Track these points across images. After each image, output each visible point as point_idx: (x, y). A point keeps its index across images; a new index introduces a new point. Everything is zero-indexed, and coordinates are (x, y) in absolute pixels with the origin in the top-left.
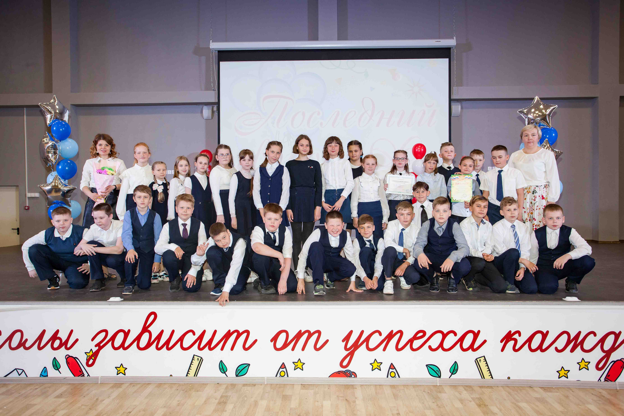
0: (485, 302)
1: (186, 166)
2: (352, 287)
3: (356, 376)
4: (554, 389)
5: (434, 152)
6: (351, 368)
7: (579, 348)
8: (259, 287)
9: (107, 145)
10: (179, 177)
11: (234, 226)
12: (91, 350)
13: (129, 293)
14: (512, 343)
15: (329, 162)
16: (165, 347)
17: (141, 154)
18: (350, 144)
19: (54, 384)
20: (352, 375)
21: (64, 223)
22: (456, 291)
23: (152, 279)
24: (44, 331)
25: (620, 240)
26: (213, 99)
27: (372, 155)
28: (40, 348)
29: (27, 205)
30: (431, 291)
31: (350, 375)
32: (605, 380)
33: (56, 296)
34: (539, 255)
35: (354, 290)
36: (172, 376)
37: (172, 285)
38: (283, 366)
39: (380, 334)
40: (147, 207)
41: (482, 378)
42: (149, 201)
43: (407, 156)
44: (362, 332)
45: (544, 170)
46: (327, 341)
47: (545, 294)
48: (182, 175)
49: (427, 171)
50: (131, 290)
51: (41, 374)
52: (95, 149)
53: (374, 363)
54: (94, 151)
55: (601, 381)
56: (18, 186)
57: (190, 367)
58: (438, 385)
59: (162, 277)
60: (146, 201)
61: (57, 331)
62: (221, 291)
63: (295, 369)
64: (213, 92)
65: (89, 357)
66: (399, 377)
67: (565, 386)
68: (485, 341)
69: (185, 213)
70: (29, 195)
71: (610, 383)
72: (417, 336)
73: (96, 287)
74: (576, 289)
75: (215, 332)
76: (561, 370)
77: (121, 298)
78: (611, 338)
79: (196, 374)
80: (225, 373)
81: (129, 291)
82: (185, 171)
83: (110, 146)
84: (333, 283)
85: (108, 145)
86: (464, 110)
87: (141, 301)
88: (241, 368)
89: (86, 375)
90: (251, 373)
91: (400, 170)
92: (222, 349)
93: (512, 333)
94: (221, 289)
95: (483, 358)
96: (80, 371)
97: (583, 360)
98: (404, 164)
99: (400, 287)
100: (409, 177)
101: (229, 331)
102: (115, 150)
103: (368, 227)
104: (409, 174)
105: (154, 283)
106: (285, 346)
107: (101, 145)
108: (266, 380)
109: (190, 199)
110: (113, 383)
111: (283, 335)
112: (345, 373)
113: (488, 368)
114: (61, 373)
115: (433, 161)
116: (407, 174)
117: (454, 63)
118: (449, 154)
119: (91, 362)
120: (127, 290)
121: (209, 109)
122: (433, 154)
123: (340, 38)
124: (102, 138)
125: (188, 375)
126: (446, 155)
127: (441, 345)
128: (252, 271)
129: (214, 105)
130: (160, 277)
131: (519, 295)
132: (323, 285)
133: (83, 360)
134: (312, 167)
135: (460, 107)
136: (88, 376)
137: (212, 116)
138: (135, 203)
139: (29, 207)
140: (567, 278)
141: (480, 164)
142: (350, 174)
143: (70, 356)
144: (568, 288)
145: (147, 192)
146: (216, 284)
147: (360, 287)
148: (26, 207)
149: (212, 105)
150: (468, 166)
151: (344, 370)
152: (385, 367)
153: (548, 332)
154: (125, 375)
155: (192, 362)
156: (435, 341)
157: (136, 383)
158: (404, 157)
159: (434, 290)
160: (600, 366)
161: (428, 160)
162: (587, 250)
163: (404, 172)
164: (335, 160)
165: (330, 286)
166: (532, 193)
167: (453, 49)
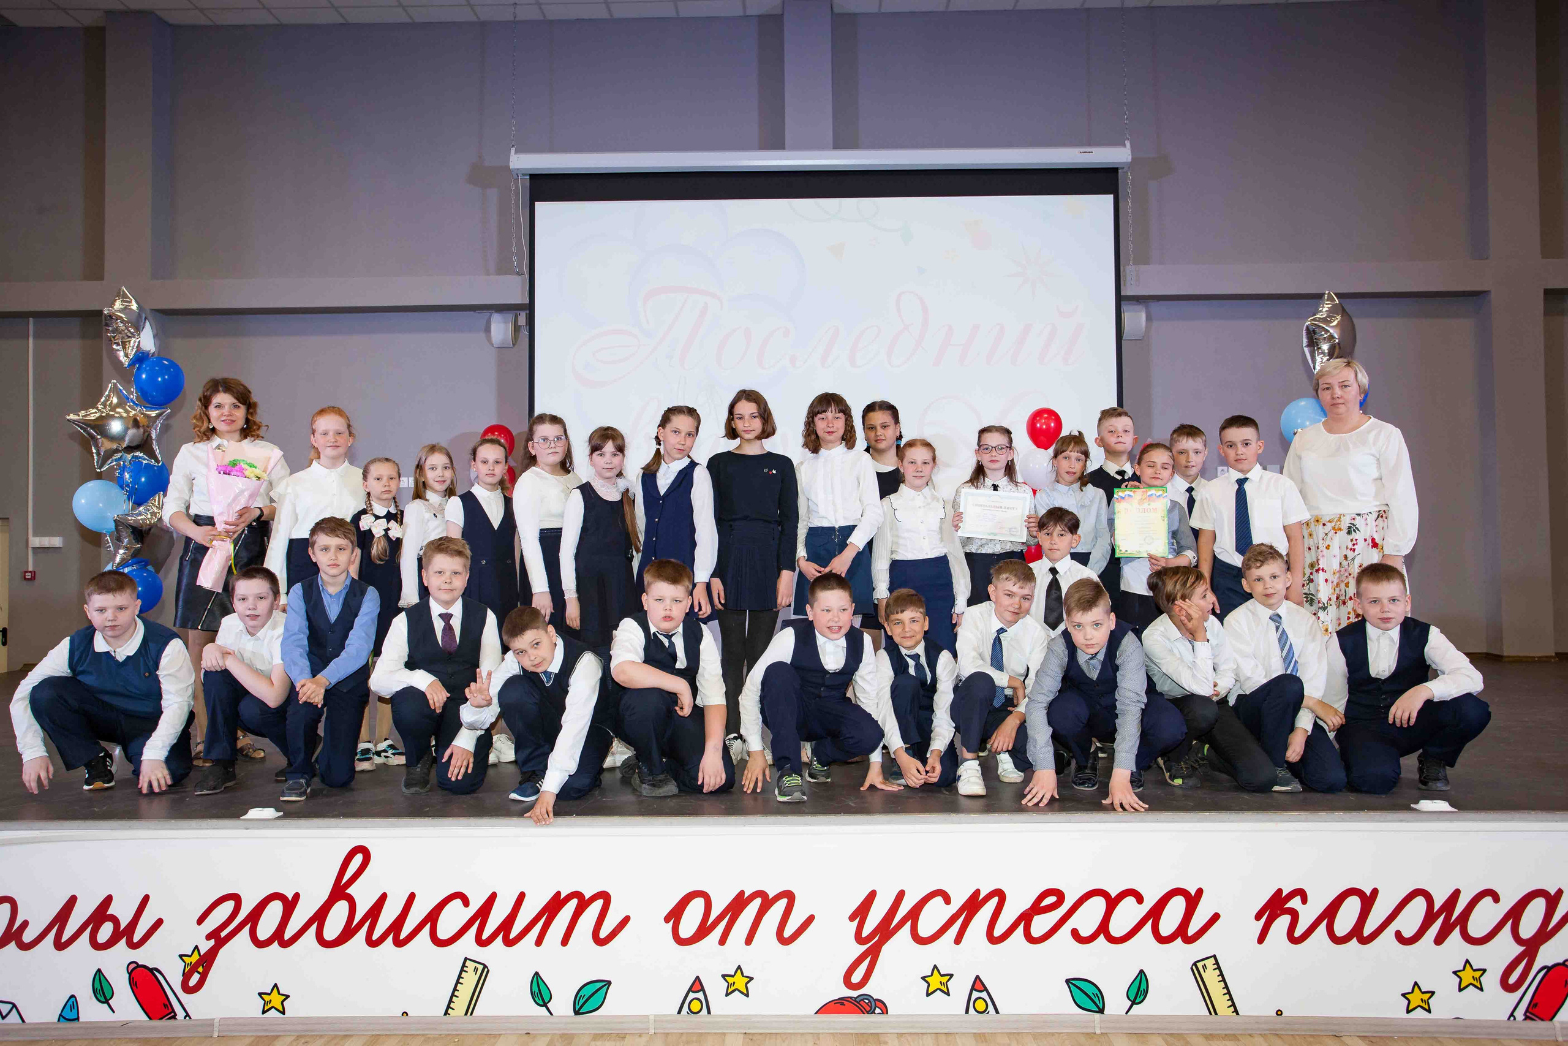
0: (1214, 815)
1: (446, 468)
2: (874, 776)
3: (885, 1010)
4: (1395, 1040)
5: (1079, 432)
6: (872, 989)
7: (1456, 932)
8: (636, 780)
9: (236, 407)
10: (428, 497)
11: (571, 623)
12: (196, 947)
13: (299, 799)
14: (1284, 921)
15: (818, 458)
16: (390, 938)
17: (331, 437)
18: (870, 408)
19: (94, 1039)
20: (876, 1007)
21: (116, 617)
22: (1139, 788)
23: (358, 760)
24: (73, 900)
25: (1556, 653)
26: (519, 297)
27: (924, 440)
28: (60, 946)
29: (30, 569)
30: (1075, 786)
31: (871, 1009)
32: (1527, 1018)
33: (105, 808)
34: (1349, 693)
35: (880, 786)
36: (407, 1015)
37: (408, 773)
38: (697, 985)
39: (947, 900)
40: (346, 572)
41: (1211, 1014)
42: (350, 558)
43: (1012, 441)
44: (901, 895)
45: (1376, 475)
46: (811, 919)
47: (1366, 792)
48: (435, 491)
49: (1061, 479)
50: (303, 789)
51: (60, 1015)
52: (205, 418)
53: (932, 975)
54: (203, 422)
55: (1515, 1019)
56: (8, 518)
57: (455, 989)
58: (1098, 1031)
59: (383, 754)
60: (343, 557)
61: (108, 900)
62: (537, 791)
63: (727, 994)
64: (518, 278)
65: (189, 967)
66: (997, 1012)
67: (1426, 1032)
68: (1216, 917)
69: (447, 586)
70: (36, 542)
71: (1539, 1025)
72: (1041, 905)
73: (211, 783)
74: (1446, 780)
75: (522, 897)
76: (1412, 992)
77: (277, 810)
78: (1538, 906)
79: (470, 1010)
80: (545, 1005)
81: (296, 793)
82: (442, 481)
83: (243, 409)
84: (826, 768)
85: (239, 404)
86: (1155, 324)
87: (328, 817)
88: (588, 991)
89: (180, 1014)
90: (614, 1006)
91: (996, 475)
92: (539, 942)
93: (1283, 895)
94: (537, 785)
95: (1212, 960)
96: (165, 1006)
97: (1468, 964)
98: (1003, 459)
99: (998, 776)
100: (1016, 494)
101: (558, 893)
102: (258, 419)
103: (913, 621)
104: (1017, 486)
105: (363, 771)
106: (703, 931)
107: (219, 406)
108: (652, 1022)
109: (461, 550)
110: (252, 1036)
111: (698, 904)
112: (857, 1002)
113: (1226, 987)
114: (114, 1012)
115: (1074, 455)
116: (1012, 486)
117: (1127, 206)
118: (1120, 439)
119: (194, 980)
120: (292, 790)
121: (505, 322)
122: (1075, 436)
123: (840, 143)
124: (221, 389)
125: (449, 1012)
126: (1112, 440)
127: (1103, 928)
128: (616, 737)
129: (518, 312)
130: (378, 754)
131: (1301, 796)
132: (801, 776)
133: (173, 974)
134: (774, 472)
135: (1143, 316)
136: (185, 1018)
137: (514, 340)
138: (315, 564)
139: (34, 573)
140: (1421, 751)
141: (1196, 460)
142: (873, 486)
143: (138, 966)
144: (1424, 778)
145: (345, 536)
146: (523, 773)
147: (894, 779)
148: (26, 572)
149: (516, 312)
150: (1159, 466)
151: (854, 994)
152: (960, 987)
153: (1375, 892)
154: (283, 1013)
155: (460, 977)
156: (1089, 918)
157: (312, 1036)
158: (1003, 445)
159: (1083, 784)
160: (1512, 979)
161: (1064, 451)
162: (1472, 679)
163: (1003, 482)
164: (835, 454)
165: (818, 777)
166: (1345, 531)
167: (1125, 170)
